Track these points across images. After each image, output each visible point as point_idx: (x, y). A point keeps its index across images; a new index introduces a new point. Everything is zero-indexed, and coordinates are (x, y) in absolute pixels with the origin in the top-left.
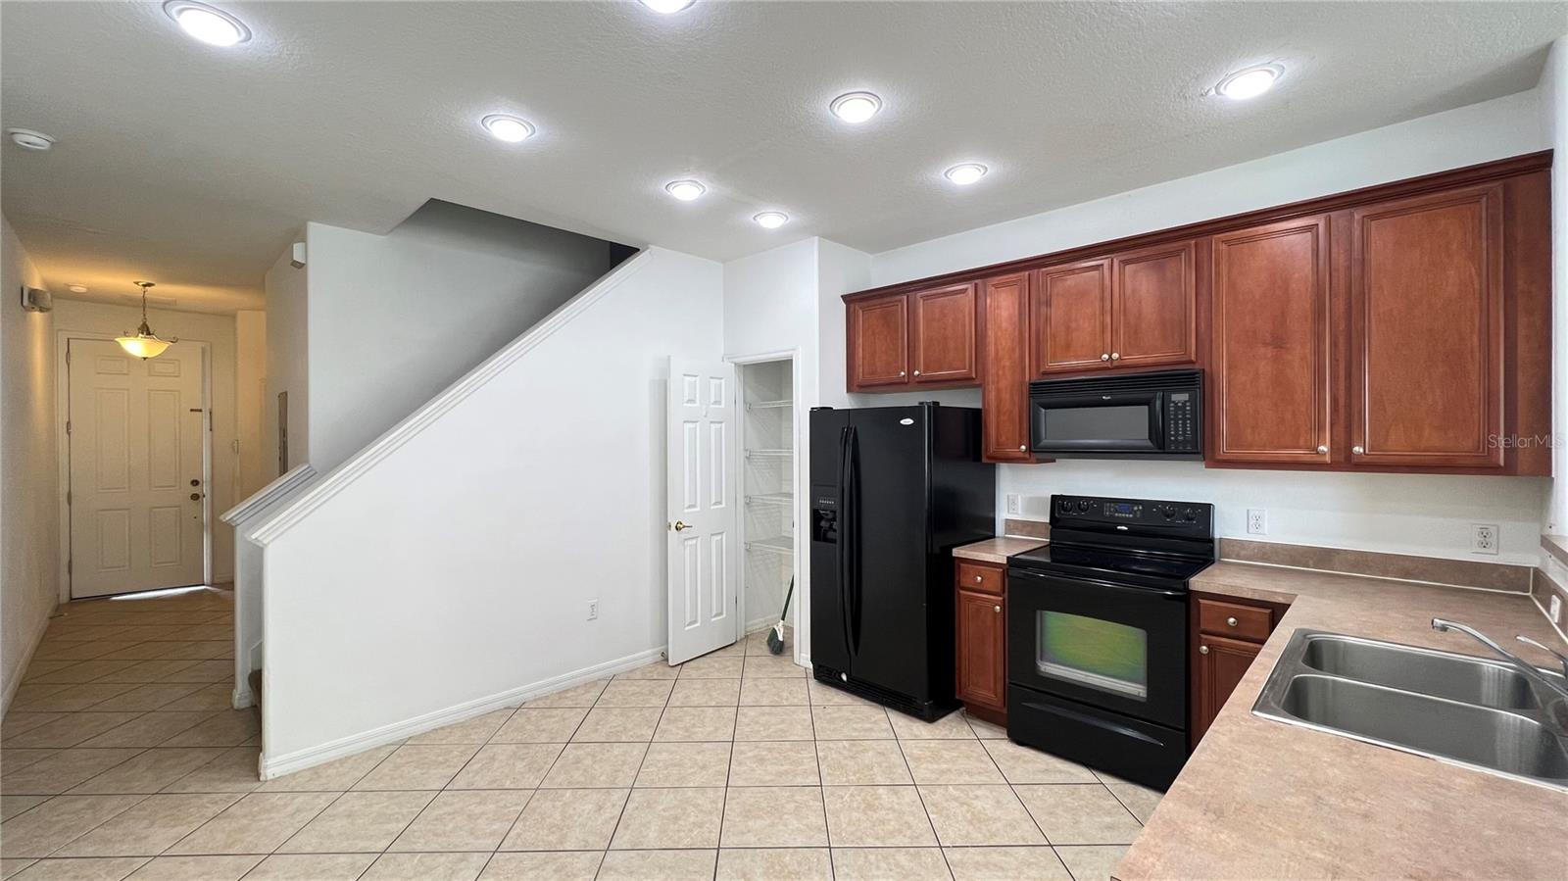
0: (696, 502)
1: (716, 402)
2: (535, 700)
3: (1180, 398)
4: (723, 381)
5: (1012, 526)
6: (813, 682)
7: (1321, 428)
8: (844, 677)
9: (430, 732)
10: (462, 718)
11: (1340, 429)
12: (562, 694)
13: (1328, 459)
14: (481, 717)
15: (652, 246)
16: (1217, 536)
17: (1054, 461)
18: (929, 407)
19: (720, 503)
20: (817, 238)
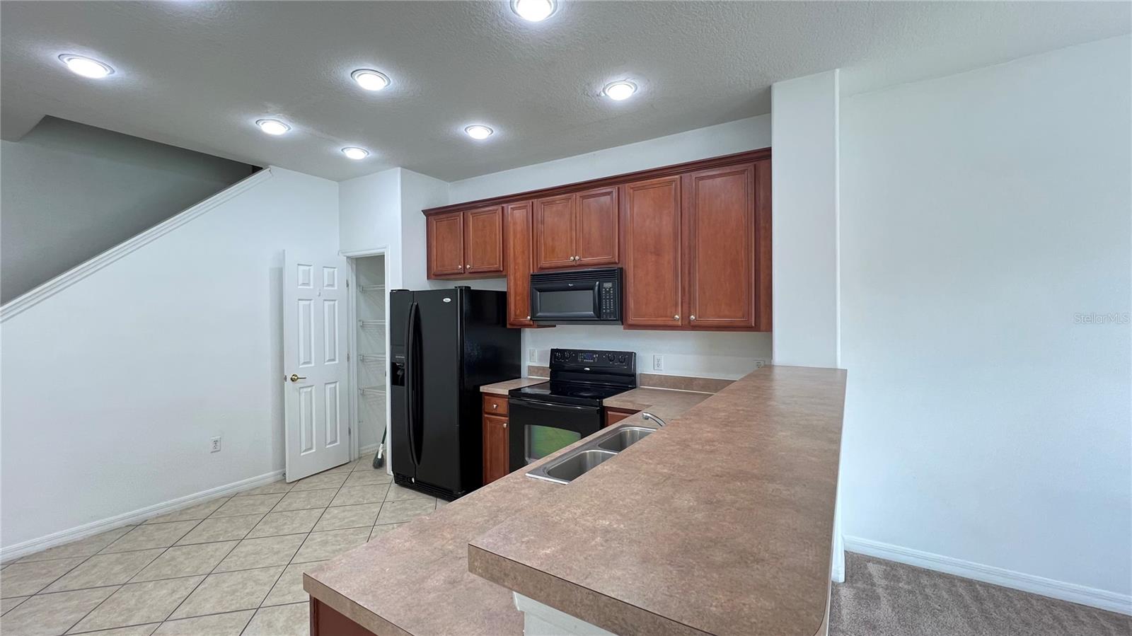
0: (310, 358)
1: (328, 285)
2: (157, 518)
3: (608, 285)
4: (336, 269)
5: (532, 370)
6: (394, 485)
7: (676, 305)
8: (413, 480)
9: (44, 551)
10: (78, 537)
11: (686, 306)
12: (184, 511)
13: (680, 323)
14: (98, 535)
15: (271, 166)
16: (638, 371)
17: (555, 326)
18: (461, 290)
19: (334, 360)
20: (399, 168)
